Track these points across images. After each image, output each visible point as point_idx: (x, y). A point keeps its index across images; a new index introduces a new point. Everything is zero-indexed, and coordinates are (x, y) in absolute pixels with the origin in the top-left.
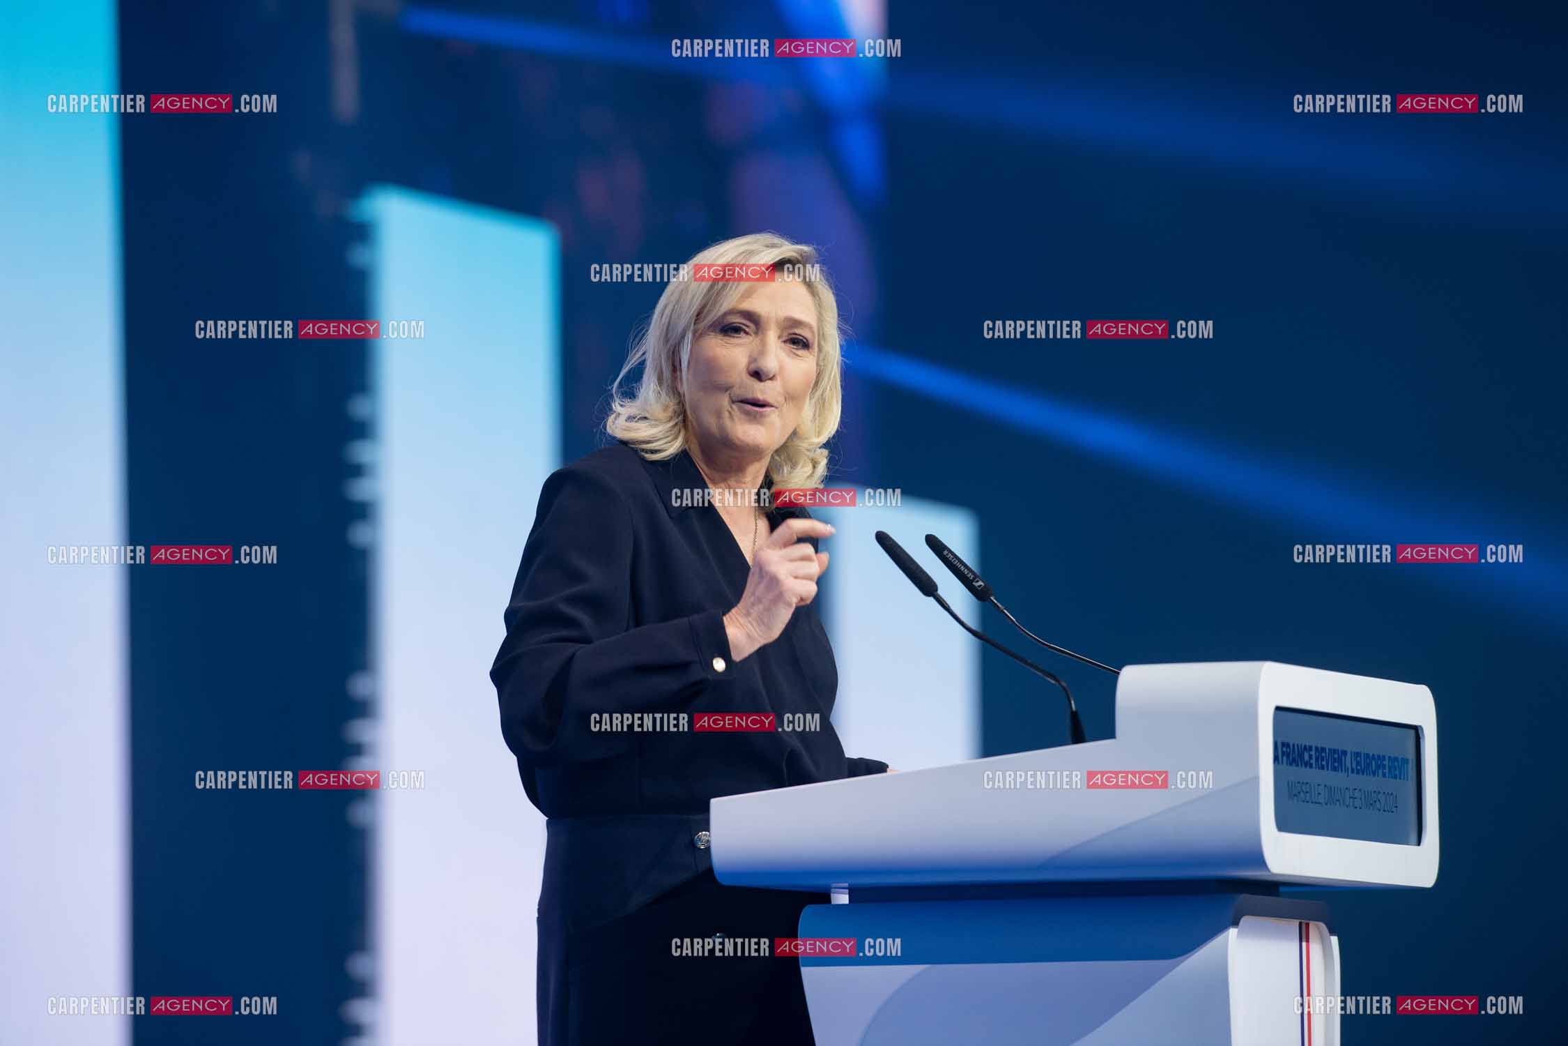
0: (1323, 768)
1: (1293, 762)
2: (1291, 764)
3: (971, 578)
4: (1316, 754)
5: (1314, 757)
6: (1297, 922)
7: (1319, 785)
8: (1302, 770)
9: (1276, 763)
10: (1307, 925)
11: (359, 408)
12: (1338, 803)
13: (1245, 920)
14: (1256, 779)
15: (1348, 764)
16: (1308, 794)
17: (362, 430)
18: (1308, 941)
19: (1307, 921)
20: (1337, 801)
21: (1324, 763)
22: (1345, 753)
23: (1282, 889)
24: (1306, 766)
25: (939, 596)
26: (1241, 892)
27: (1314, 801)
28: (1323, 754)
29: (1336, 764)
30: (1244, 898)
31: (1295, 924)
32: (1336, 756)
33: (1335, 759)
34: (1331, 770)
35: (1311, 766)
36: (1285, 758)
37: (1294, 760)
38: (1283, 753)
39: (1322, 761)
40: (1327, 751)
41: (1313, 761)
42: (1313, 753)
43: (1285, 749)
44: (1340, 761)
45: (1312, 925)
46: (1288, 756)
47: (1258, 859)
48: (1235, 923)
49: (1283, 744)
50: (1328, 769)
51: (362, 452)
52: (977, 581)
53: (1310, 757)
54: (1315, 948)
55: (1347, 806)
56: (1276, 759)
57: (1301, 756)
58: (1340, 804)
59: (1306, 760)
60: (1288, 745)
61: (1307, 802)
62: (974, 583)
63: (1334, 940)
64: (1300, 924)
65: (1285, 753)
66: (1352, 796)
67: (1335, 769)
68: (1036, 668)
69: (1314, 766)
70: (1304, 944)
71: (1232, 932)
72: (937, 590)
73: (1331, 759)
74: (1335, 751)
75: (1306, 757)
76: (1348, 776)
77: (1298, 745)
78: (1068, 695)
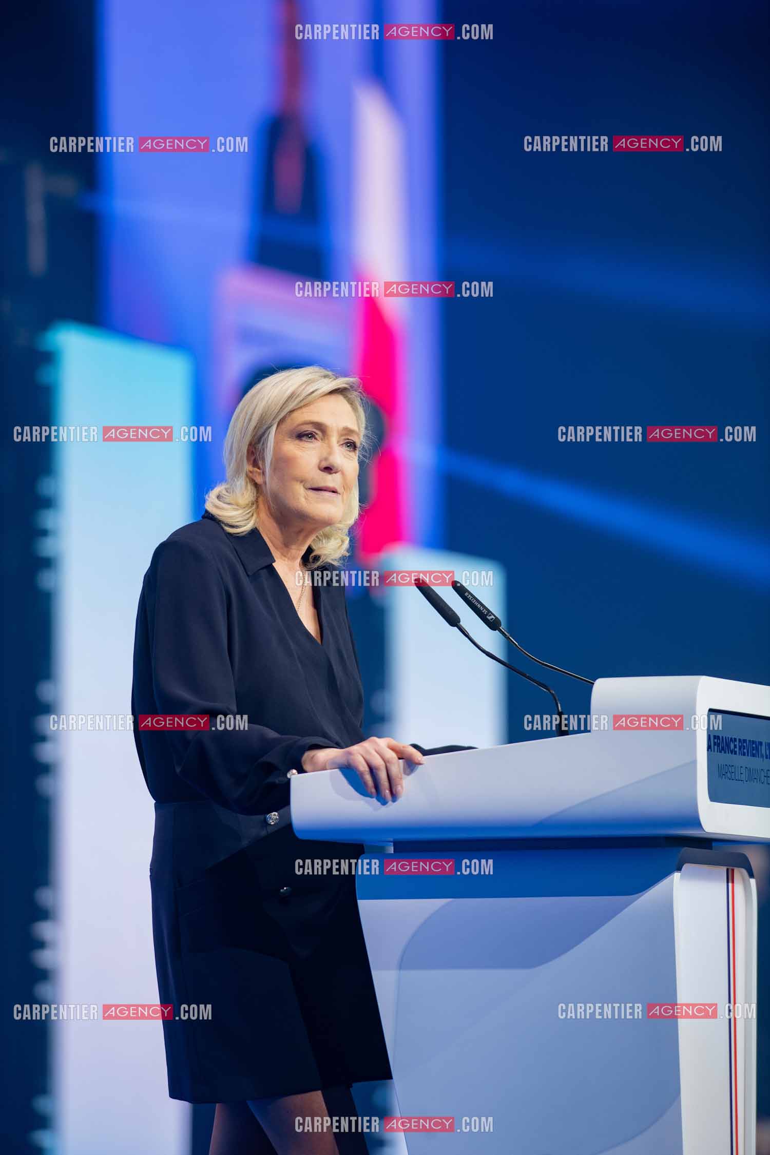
0: (744, 755)
1: (722, 750)
2: (720, 752)
3: (486, 613)
4: (739, 744)
5: (738, 746)
6: (725, 869)
7: (741, 767)
8: (728, 755)
9: (710, 750)
10: (733, 871)
11: (46, 487)
12: (755, 780)
13: (686, 867)
14: (694, 762)
15: (763, 752)
16: (733, 774)
17: (48, 503)
18: (733, 882)
19: (733, 868)
20: (755, 778)
21: (745, 751)
22: (761, 743)
23: (714, 844)
24: (732, 753)
25: (461, 626)
26: (684, 846)
27: (737, 779)
28: (745, 744)
29: (754, 752)
30: (686, 851)
31: (723, 870)
32: (754, 746)
33: (753, 747)
34: (751, 756)
35: (735, 753)
36: (716, 747)
37: (723, 749)
38: (715, 744)
39: (743, 749)
40: (748, 742)
41: (737, 750)
42: (737, 743)
43: (716, 741)
44: (757, 749)
45: (736, 871)
46: (718, 746)
47: (696, 822)
48: (679, 869)
49: (715, 737)
50: (748, 755)
51: (49, 520)
52: (490, 615)
53: (735, 746)
54: (739, 888)
55: (762, 783)
56: (709, 747)
57: (728, 745)
58: (757, 782)
59: (731, 749)
60: (718, 737)
61: (733, 780)
62: (488, 617)
63: (753, 882)
64: (728, 870)
65: (716, 743)
66: (765, 775)
67: (753, 755)
68: (533, 680)
69: (738, 753)
70: (730, 885)
71: (677, 875)
72: (459, 622)
73: (751, 748)
74: (753, 742)
75: (732, 746)
76: (763, 760)
77: (726, 738)
78: (556, 701)
